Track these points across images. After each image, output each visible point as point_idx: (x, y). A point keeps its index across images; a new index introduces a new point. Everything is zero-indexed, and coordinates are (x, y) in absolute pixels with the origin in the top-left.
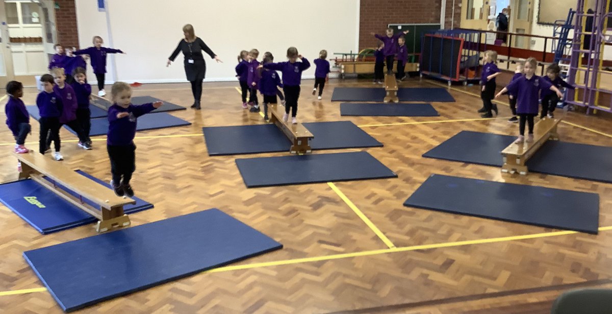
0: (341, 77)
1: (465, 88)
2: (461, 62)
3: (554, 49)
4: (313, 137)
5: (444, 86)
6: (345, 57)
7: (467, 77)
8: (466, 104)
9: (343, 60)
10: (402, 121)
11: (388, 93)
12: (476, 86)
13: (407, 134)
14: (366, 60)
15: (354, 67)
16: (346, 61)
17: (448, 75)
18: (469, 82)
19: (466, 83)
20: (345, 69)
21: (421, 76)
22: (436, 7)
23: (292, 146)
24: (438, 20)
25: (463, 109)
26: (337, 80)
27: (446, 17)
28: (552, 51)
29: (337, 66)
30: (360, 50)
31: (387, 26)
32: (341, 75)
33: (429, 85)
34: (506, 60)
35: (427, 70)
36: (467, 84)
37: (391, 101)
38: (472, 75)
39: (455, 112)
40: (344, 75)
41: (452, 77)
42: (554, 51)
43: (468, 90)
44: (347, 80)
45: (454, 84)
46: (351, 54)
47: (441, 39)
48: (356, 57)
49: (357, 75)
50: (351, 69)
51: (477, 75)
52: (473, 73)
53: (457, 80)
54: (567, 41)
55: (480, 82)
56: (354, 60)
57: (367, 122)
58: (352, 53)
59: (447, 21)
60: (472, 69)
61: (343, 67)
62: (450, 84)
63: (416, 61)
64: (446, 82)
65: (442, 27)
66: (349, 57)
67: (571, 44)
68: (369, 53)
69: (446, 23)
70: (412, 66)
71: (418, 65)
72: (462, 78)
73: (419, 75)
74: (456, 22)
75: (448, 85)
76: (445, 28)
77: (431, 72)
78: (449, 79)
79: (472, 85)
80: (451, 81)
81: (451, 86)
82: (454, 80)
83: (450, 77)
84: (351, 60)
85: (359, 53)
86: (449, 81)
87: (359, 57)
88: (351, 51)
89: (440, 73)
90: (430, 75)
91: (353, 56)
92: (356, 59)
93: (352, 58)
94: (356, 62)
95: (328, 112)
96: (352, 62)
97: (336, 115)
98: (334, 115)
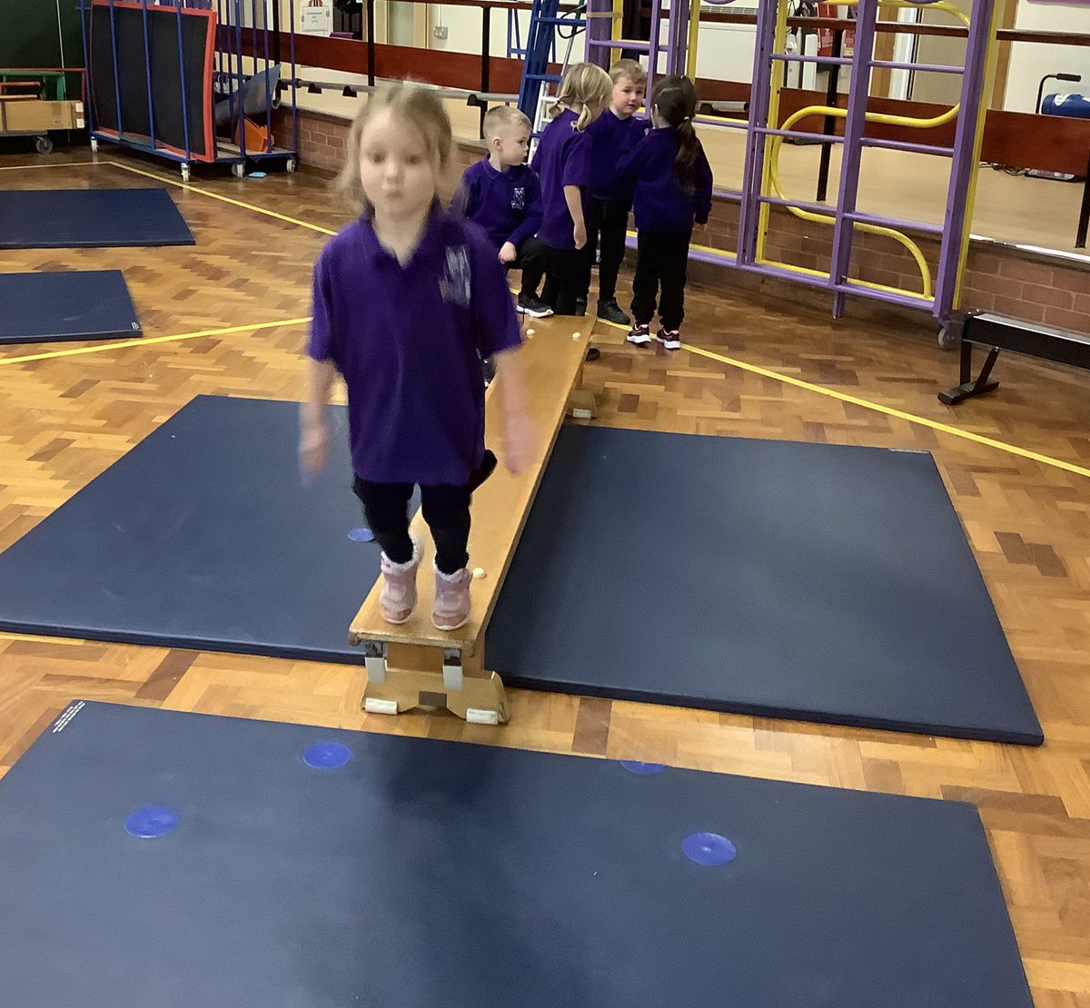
1: (240, 186)
2: (218, 98)
3: (514, 46)
7: (243, 149)
8: (234, 253)
12: (275, 179)
17: (180, 145)
18: (252, 165)
19: (240, 169)
21: (94, 144)
25: (216, 274)
28: (510, 50)
34: (362, 89)
35: (111, 126)
36: (246, 173)
38: (258, 142)
39: (183, 295)
41: (192, 149)
42: (518, 51)
43: (246, 196)
45: (202, 172)
52: (263, 132)
53: (208, 158)
54: (559, 15)
55: (290, 165)
60: (259, 119)
62: (185, 174)
63: (71, 95)
64: (172, 166)
67: (575, 24)
70: (57, 112)
71: (79, 107)
72: (228, 151)
73: (89, 143)
75: (181, 176)
77: (123, 131)
78: (185, 157)
79: (262, 174)
80: (190, 163)
81: (190, 179)
82: (198, 160)
83: (184, 149)
86: (184, 164)
89: (151, 136)
90: (122, 143)
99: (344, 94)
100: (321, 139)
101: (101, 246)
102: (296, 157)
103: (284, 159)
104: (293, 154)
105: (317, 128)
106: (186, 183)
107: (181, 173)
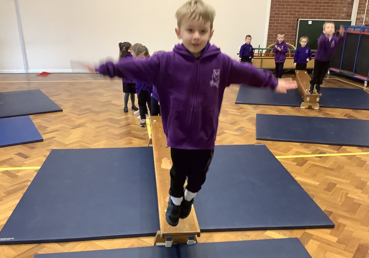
4: (198, 234)
5: (359, 86)
13: (362, 186)
15: (262, 61)
22: (348, 4)
24: (349, 16)
30: (268, 44)
31: (298, 20)
35: (337, 67)
37: (310, 108)
46: (259, 49)
48: (264, 51)
50: (258, 64)
57: (287, 149)
58: (260, 48)
59: (358, 17)
62: (366, 85)
65: (353, 24)
74: (368, 18)
76: (356, 24)
77: (341, 69)
78: (366, 79)
81: (367, 86)
83: (367, 77)
84: (258, 55)
85: (268, 48)
86: (366, 81)
87: (266, 52)
88: (259, 46)
89: (353, 72)
90: (340, 73)
91: (261, 50)
92: (263, 54)
93: (260, 53)
94: (263, 56)
95: (232, 124)
96: (259, 56)
97: (243, 129)
98: (240, 130)
106: (366, 87)
107: (364, 84)
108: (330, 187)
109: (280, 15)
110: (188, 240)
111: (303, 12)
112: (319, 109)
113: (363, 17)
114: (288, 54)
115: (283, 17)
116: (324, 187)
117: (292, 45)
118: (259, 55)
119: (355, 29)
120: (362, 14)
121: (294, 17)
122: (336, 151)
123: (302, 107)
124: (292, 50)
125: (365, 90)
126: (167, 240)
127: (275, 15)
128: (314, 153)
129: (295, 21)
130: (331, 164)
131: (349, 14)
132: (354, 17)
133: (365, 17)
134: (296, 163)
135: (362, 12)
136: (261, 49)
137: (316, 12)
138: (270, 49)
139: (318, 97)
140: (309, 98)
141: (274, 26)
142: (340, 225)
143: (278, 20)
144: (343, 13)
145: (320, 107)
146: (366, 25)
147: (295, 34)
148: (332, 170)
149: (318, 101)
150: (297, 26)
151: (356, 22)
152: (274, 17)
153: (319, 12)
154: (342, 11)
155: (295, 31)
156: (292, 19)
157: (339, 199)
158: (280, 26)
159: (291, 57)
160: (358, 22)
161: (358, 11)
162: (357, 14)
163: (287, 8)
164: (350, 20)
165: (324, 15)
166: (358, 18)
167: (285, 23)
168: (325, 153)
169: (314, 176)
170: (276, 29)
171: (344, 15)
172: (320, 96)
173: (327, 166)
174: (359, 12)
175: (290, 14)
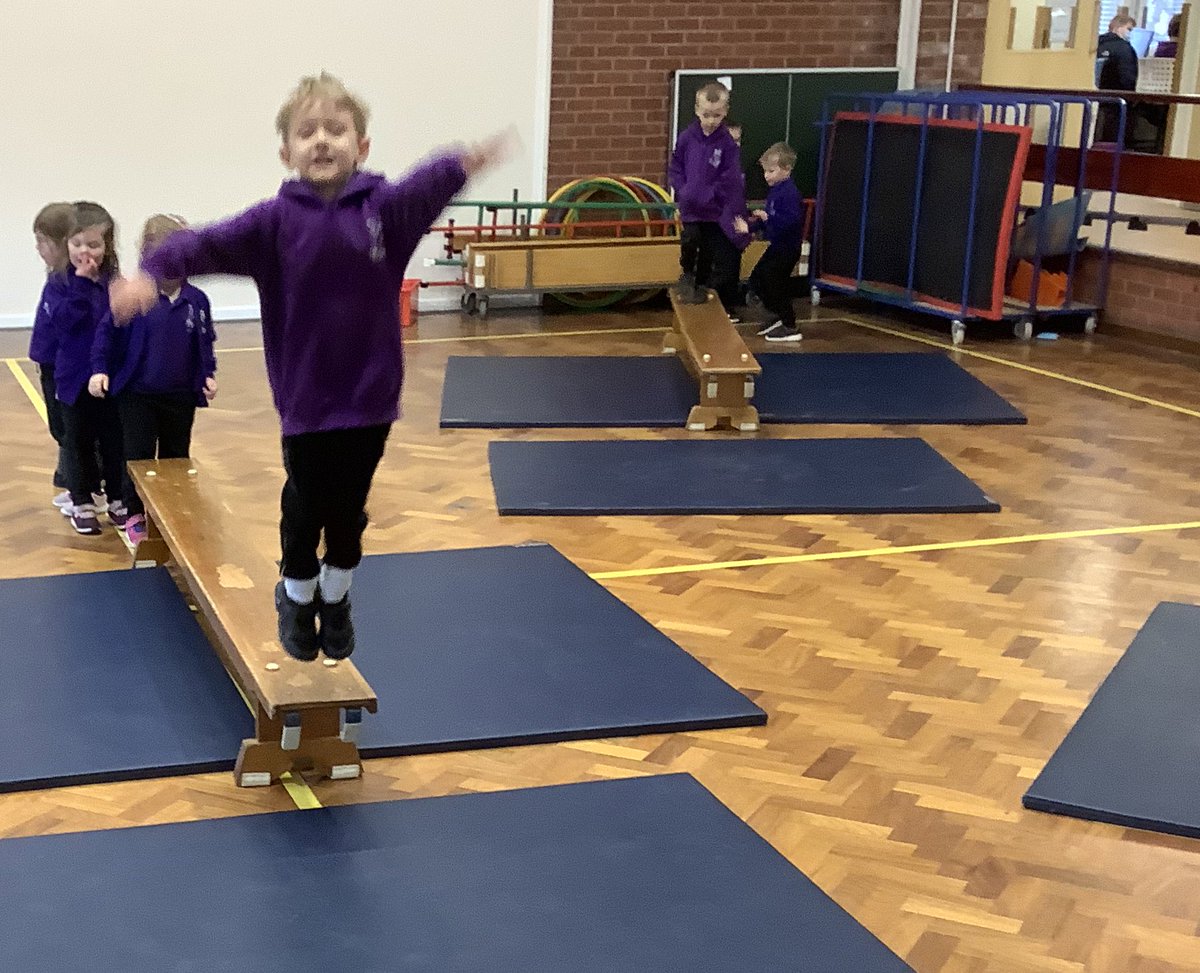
0: (474, 308)
1: (1026, 350)
4: (371, 705)
5: (933, 342)
6: (488, 216)
7: (1033, 305)
9: (479, 230)
10: (810, 541)
11: (712, 389)
12: (1069, 342)
13: (867, 629)
14: (579, 232)
15: (530, 258)
16: (493, 238)
17: (952, 297)
18: (1042, 323)
19: (1029, 327)
20: (488, 271)
21: (816, 296)
23: (248, 742)
24: (889, 51)
26: (456, 319)
27: (923, 38)
29: (457, 257)
30: (552, 185)
31: (672, 75)
32: (473, 295)
33: (861, 338)
35: (847, 271)
36: (1035, 332)
37: (723, 425)
38: (1053, 293)
40: (486, 299)
41: (972, 303)
44: (499, 322)
45: (982, 332)
46: (515, 207)
47: (915, 129)
48: (537, 216)
49: (537, 299)
50: (513, 272)
51: (1075, 294)
52: (1059, 281)
53: (994, 315)
55: (1090, 323)
56: (526, 229)
57: (634, 553)
58: (521, 200)
59: (926, 53)
60: (1052, 264)
61: (480, 260)
62: (959, 336)
64: (941, 326)
65: (906, 83)
66: (505, 217)
68: (591, 199)
69: (921, 62)
72: (1015, 306)
73: (809, 294)
74: (964, 58)
75: (950, 340)
76: (917, 85)
77: (862, 279)
78: (957, 313)
79: (1054, 336)
80: (965, 321)
81: (966, 341)
82: (978, 317)
83: (961, 303)
84: (514, 232)
85: (551, 201)
86: (956, 322)
87: (547, 219)
88: (516, 192)
89: (906, 286)
90: (862, 295)
91: (524, 212)
92: (534, 227)
93: (519, 223)
94: (534, 238)
95: (430, 490)
96: (517, 239)
97: (473, 504)
98: (462, 508)
99: (1188, 232)
100: (1144, 291)
101: (910, 422)
102: (1100, 314)
103: (1082, 317)
104: (1097, 311)
105: (1140, 277)
106: (959, 345)
107: (950, 333)
108: (766, 638)
109: (596, 58)
110: (346, 725)
111: (691, 38)
112: (757, 431)
113: (945, 52)
114: (641, 222)
115: (608, 65)
116: (749, 638)
117: (656, 183)
118: (518, 232)
119: (905, 107)
120: (941, 40)
121: (654, 65)
122: (801, 550)
123: (693, 426)
124: (657, 204)
125: (957, 359)
126: (287, 726)
127: (573, 59)
128: (724, 558)
129: (659, 78)
130: (775, 583)
131: (885, 43)
132: (909, 52)
133: (955, 53)
134: (660, 588)
135: (937, 31)
136: (522, 206)
137: (747, 38)
138: (563, 204)
139: (749, 381)
140: (716, 385)
141: (572, 106)
142: (780, 715)
143: (589, 79)
144: (861, 37)
145: (762, 421)
146: (961, 87)
147: (663, 134)
148: (781, 597)
149: (752, 395)
150: (670, 102)
151: (918, 74)
152: (571, 66)
153: (759, 37)
154: (855, 31)
155: (663, 124)
156: (648, 70)
157: (788, 664)
158: (600, 104)
159: (653, 235)
160: (924, 76)
161: (922, 26)
162: (920, 40)
163: (624, 25)
164: (894, 65)
165: (782, 50)
166: (925, 59)
167: (618, 91)
168: (762, 557)
169: (716, 616)
170: (581, 118)
171: (863, 46)
172: (754, 374)
173: (763, 590)
174: (924, 31)
175: (636, 52)
